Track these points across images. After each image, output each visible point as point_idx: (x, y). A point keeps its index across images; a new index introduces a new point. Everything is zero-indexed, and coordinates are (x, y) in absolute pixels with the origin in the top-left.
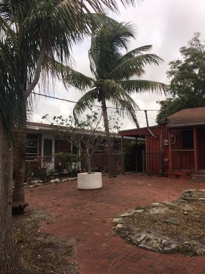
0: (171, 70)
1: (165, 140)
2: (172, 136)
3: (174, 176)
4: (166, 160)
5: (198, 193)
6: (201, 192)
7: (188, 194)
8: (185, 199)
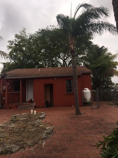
0: (10, 45)
1: (4, 87)
2: (8, 84)
3: (8, 108)
4: (4, 98)
5: (20, 116)
6: (22, 115)
7: (14, 118)
8: (12, 121)
